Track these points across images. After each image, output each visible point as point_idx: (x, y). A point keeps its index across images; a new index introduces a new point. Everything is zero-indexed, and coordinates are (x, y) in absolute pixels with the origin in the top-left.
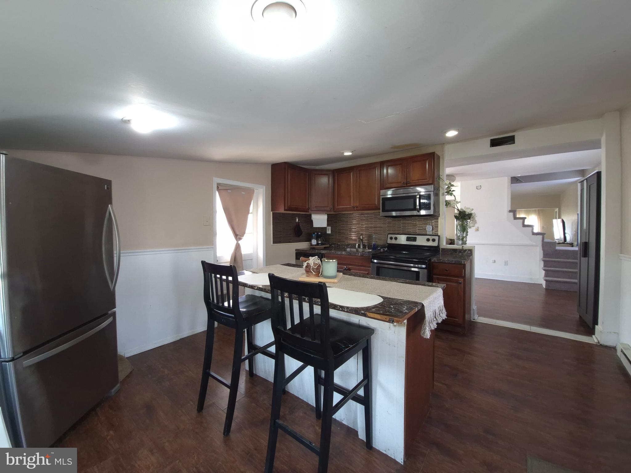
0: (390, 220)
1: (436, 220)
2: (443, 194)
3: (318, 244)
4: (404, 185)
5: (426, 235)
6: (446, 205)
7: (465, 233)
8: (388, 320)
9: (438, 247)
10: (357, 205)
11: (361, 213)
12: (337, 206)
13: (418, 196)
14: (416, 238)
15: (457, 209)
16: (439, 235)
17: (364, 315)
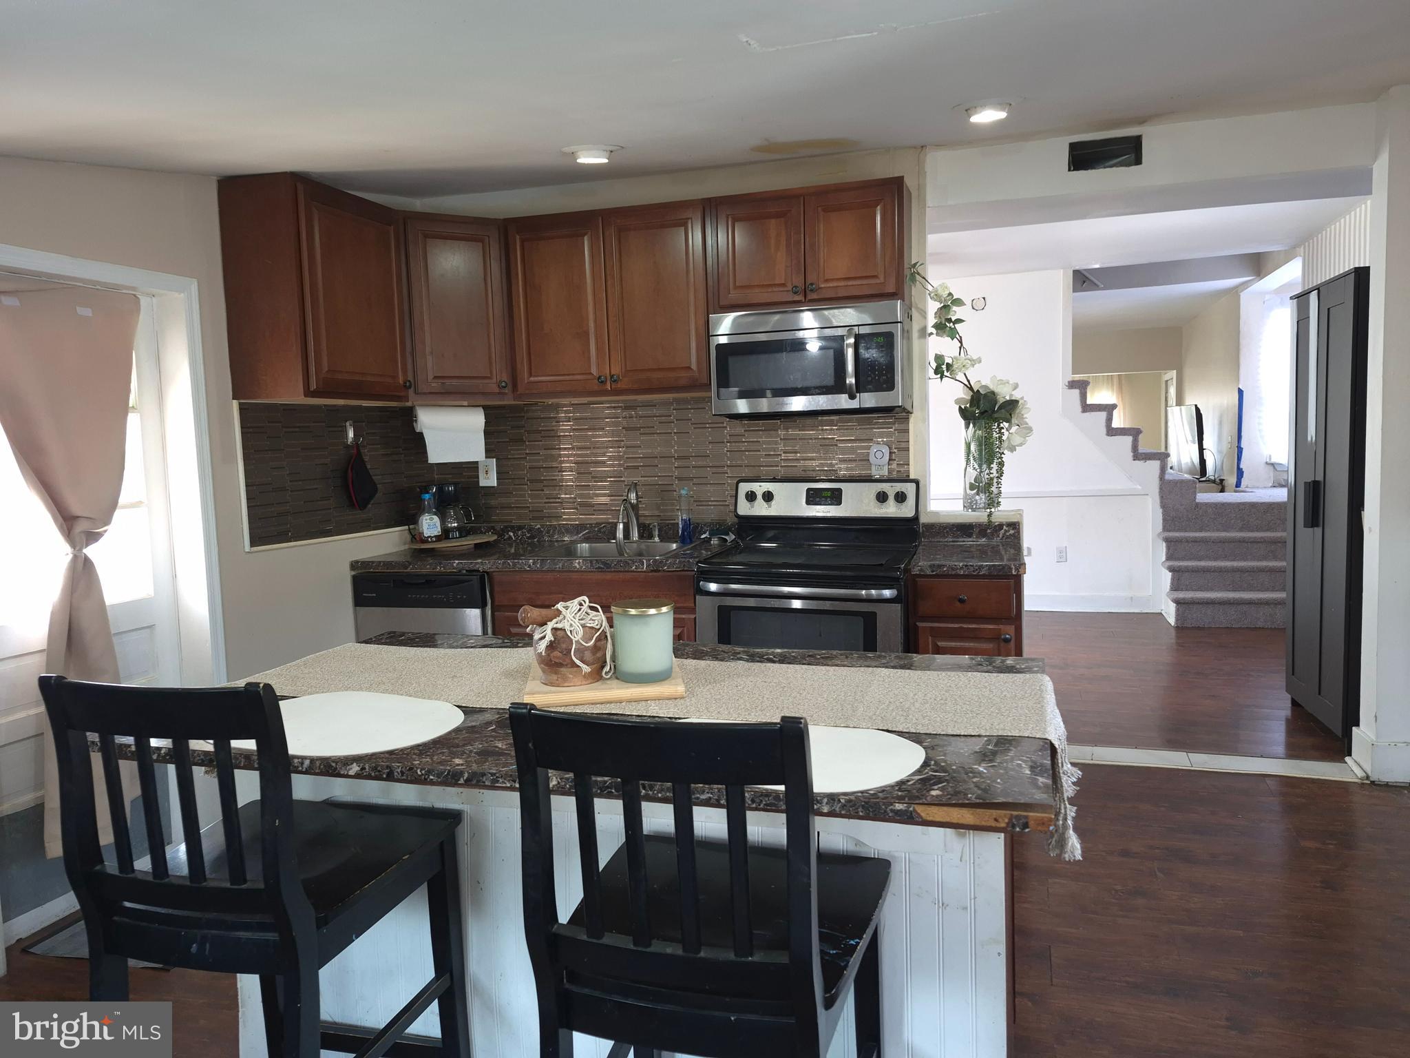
0: (738, 428)
1: (902, 427)
2: (923, 333)
3: (446, 534)
4: (797, 298)
5: (869, 479)
6: (938, 371)
7: (994, 466)
9: (916, 519)
10: (616, 370)
11: (623, 401)
12: (531, 375)
13: (852, 340)
14: (840, 490)
15: (967, 383)
16: (912, 476)
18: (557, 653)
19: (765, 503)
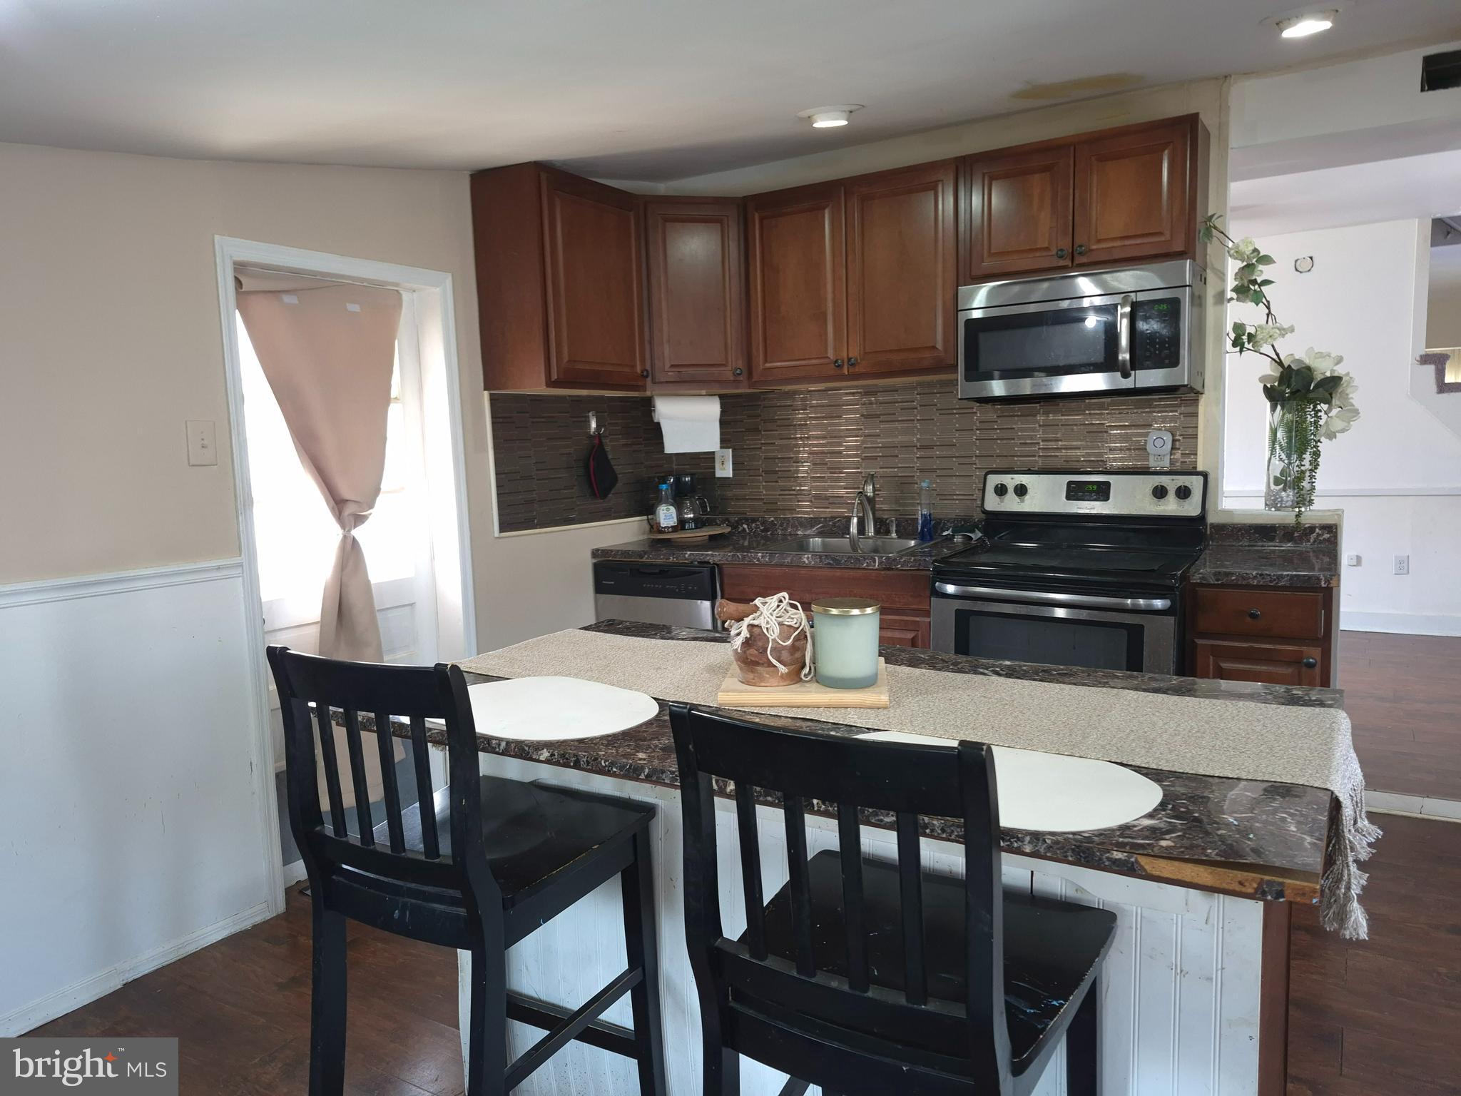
0: (990, 413)
1: (1190, 410)
2: (1221, 298)
3: (682, 524)
4: (1062, 263)
5: (1145, 471)
6: (1237, 343)
7: (1307, 457)
8: (1250, 891)
9: (1202, 518)
10: (855, 352)
11: (862, 387)
12: (766, 361)
13: (1128, 309)
14: (1108, 484)
15: (1275, 357)
16: (1200, 468)
17: (1129, 870)
18: (753, 651)
19: (1016, 498)
